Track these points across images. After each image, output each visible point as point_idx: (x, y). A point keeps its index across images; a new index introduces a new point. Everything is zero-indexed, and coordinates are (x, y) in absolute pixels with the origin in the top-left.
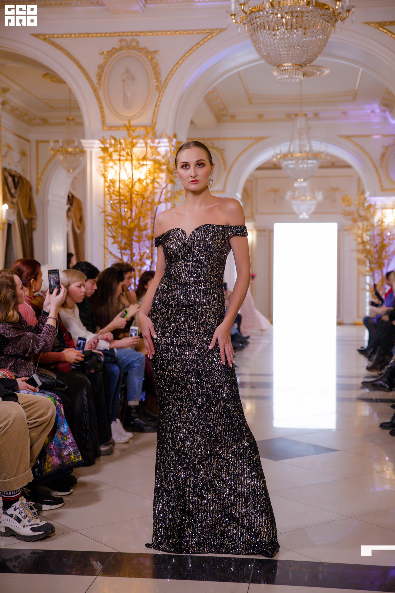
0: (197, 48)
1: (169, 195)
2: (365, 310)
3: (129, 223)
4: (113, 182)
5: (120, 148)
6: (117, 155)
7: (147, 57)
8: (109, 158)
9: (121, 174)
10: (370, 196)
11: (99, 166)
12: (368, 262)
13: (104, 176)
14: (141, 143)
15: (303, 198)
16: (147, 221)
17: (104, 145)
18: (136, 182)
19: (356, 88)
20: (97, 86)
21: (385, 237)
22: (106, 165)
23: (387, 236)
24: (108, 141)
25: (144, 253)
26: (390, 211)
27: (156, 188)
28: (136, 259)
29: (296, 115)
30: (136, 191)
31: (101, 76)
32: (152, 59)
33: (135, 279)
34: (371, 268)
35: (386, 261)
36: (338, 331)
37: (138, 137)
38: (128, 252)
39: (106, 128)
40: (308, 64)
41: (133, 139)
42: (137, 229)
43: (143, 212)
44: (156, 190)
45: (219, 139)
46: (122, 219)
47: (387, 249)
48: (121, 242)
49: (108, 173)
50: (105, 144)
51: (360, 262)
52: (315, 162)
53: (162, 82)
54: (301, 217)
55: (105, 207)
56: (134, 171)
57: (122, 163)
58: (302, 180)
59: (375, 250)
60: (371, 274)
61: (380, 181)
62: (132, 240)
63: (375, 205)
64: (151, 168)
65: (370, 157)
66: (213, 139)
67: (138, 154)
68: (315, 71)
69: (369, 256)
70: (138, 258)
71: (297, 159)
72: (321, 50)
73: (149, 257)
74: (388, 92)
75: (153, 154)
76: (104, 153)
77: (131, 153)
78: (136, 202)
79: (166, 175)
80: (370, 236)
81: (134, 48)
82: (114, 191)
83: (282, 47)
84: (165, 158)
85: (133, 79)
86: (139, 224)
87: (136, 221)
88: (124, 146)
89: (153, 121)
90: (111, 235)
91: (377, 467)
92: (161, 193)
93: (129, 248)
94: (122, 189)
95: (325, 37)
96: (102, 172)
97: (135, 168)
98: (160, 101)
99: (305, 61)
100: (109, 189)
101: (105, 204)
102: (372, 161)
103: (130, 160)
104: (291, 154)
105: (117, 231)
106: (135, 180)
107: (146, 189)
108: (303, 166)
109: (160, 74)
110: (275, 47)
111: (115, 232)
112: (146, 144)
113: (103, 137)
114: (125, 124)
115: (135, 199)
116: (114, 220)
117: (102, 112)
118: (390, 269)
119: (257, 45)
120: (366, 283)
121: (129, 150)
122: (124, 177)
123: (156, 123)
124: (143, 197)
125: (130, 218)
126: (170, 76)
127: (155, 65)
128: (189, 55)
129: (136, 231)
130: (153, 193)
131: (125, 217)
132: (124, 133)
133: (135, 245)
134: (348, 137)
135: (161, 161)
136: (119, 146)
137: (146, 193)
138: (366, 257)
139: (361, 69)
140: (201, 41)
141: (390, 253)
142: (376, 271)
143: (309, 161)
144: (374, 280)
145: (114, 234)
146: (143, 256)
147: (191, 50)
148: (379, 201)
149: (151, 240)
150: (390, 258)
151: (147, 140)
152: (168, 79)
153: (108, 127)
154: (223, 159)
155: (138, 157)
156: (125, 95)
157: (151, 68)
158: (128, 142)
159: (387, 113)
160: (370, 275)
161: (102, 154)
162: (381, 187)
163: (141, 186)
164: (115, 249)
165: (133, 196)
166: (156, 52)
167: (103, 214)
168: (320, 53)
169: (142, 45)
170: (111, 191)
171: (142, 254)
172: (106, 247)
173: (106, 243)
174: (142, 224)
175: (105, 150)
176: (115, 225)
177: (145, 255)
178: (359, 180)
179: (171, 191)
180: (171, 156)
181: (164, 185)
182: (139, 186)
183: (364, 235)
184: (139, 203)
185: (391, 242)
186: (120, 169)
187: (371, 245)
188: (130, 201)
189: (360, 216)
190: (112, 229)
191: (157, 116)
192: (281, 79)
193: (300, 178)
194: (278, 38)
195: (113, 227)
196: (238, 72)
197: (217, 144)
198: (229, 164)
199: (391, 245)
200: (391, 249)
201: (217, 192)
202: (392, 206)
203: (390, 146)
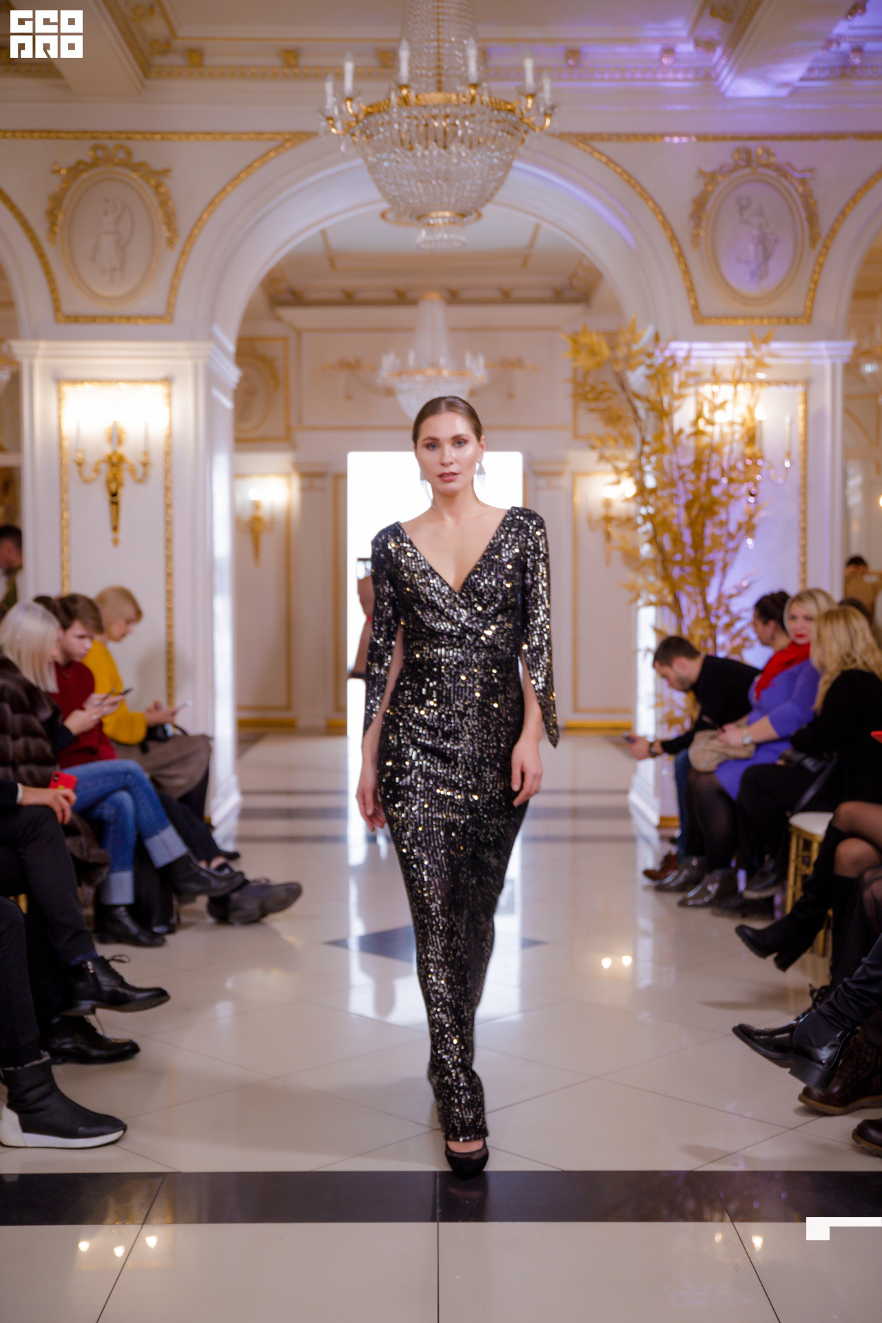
21: (714, 474)
26: (730, 388)
34: (665, 578)
35: (717, 558)
45: (148, 135)
47: (722, 515)
59: (684, 518)
60: (668, 598)
61: (691, 289)
65: (658, 210)
66: (129, 135)
102: (665, 223)
134: (585, 139)
159: (719, 54)
162: (695, 308)
197: (142, 152)
198: (184, 224)
199: (732, 501)
200: (736, 514)
201: (146, 318)
202: (734, 373)
203: (723, 171)
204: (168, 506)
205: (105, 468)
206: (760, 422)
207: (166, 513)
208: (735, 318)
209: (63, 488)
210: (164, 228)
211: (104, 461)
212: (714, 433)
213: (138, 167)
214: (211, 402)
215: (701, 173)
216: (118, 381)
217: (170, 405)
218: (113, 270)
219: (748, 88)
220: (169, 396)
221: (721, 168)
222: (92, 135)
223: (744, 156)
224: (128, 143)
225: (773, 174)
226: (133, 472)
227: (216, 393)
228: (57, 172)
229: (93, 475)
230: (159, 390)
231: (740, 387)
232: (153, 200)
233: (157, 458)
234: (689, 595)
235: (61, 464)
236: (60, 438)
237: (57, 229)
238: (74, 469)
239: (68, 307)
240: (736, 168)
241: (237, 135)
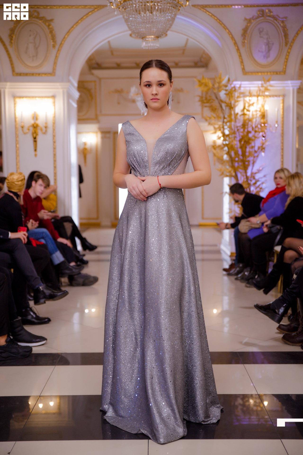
21: (249, 129)
23: (252, 128)
26: (255, 98)
34: (232, 167)
35: (251, 159)
45: (45, 7)
47: (252, 144)
59: (239, 145)
60: (233, 174)
61: (242, 62)
63: (239, 89)
65: (230, 33)
69: (231, 152)
102: (233, 38)
134: (203, 7)
138: (227, 153)
141: (256, 148)
142: (239, 171)
144: (236, 179)
150: (256, 154)
154: (51, 32)
162: (243, 69)
185: (256, 135)
197: (43, 13)
198: (59, 39)
199: (256, 139)
200: (257, 143)
201: (45, 74)
202: (257, 93)
203: (254, 18)
204: (54, 142)
205: (31, 129)
206: (267, 110)
207: (54, 145)
208: (258, 72)
209: (17, 136)
210: (51, 41)
211: (31, 126)
212: (250, 114)
213: (41, 19)
214: (69, 105)
215: (246, 19)
216: (36, 97)
217: (54, 106)
218: (33, 56)
220: (54, 102)
221: (253, 17)
223: (261, 13)
224: (38, 10)
225: (272, 19)
226: (41, 130)
227: (71, 101)
229: (27, 131)
230: (51, 100)
231: (259, 98)
232: (47, 31)
233: (50, 125)
234: (241, 173)
235: (16, 127)
236: (15, 118)
237: (13, 41)
238: (20, 129)
239: (17, 70)
240: (258, 17)
241: (77, 7)
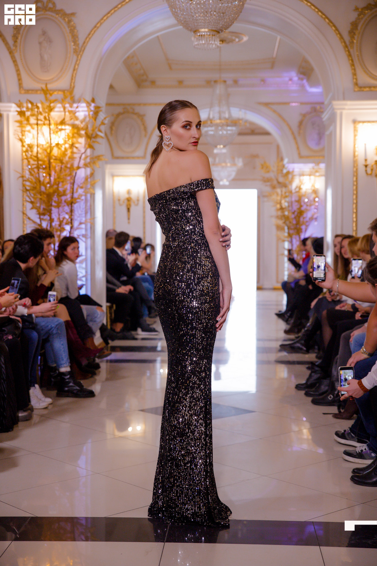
0: (115, 11)
1: (88, 160)
2: (284, 275)
3: (48, 188)
4: (30, 146)
5: (37, 112)
6: (35, 119)
7: (64, 19)
8: (25, 122)
9: (39, 139)
10: (289, 162)
11: (15, 130)
12: (286, 228)
13: (21, 140)
14: (59, 107)
15: (224, 164)
16: (66, 187)
17: (21, 109)
18: (54, 146)
19: (274, 55)
20: (13, 48)
21: (302, 204)
22: (24, 129)
23: (305, 203)
24: (25, 105)
25: (64, 218)
26: (308, 177)
27: (75, 153)
28: (56, 225)
29: (216, 82)
30: (55, 156)
31: (17, 38)
32: (69, 21)
33: (54, 245)
34: (289, 233)
35: (303, 227)
36: (258, 296)
37: (55, 101)
38: (47, 217)
39: (23, 92)
40: (224, 30)
41: (51, 103)
42: (56, 194)
43: (62, 177)
44: (75, 155)
45: (139, 104)
46: (40, 184)
47: (305, 215)
48: (40, 207)
49: (25, 138)
50: (21, 107)
51: (279, 228)
52: (234, 128)
53: (80, 45)
54: (221, 183)
55: (23, 172)
56: (52, 136)
57: (39, 128)
58: (222, 146)
59: (293, 216)
60: (289, 239)
61: (298, 148)
62: (51, 205)
63: (293, 171)
64: (70, 132)
65: (288, 125)
66: (134, 104)
67: (56, 119)
68: (234, 38)
69: (288, 222)
70: (58, 223)
71: (217, 125)
72: (237, 16)
73: (69, 222)
74: (305, 61)
75: (71, 119)
76: (21, 116)
77: (49, 118)
78: (55, 167)
79: (86, 140)
80: (288, 202)
81: (50, 10)
82: (31, 155)
83: (199, 12)
84: (84, 123)
85: (50, 41)
86: (58, 189)
87: (55, 187)
88: (41, 110)
89: (71, 85)
90: (29, 200)
91: (295, 428)
92: (80, 158)
93: (48, 214)
94: (40, 154)
95: (241, 3)
96: (19, 136)
97: (54, 133)
98: (78, 65)
99: (222, 27)
100: (27, 153)
101: (23, 169)
102: (290, 128)
103: (48, 125)
104: (211, 120)
105: (35, 197)
106: (53, 145)
107: (64, 154)
108: (223, 133)
109: (77, 37)
110: (192, 13)
111: (33, 197)
112: (64, 108)
113: (19, 101)
114: (42, 88)
115: (54, 164)
116: (32, 185)
117: (19, 75)
118: (307, 235)
119: (174, 10)
120: (284, 248)
121: (47, 115)
122: (42, 141)
123: (74, 87)
124: (61, 162)
125: (48, 183)
126: (88, 39)
127: (72, 28)
128: (107, 18)
129: (55, 196)
130: (72, 158)
131: (43, 183)
132: (42, 97)
133: (54, 211)
134: (267, 104)
135: (79, 126)
136: (36, 110)
137: (65, 158)
138: (285, 223)
139: (279, 37)
140: (119, 4)
141: (308, 219)
142: (294, 236)
143: (229, 128)
144: (292, 245)
145: (33, 200)
146: (62, 221)
147: (109, 13)
148: (297, 167)
149: (70, 206)
150: (308, 224)
151: (65, 104)
152: (86, 42)
153: (25, 90)
154: (143, 124)
155: (57, 121)
156: (42, 57)
157: (68, 31)
158: (45, 106)
159: (305, 81)
160: (288, 241)
161: (18, 118)
162: (299, 154)
163: (60, 151)
164: (33, 215)
165: (52, 161)
166: (73, 14)
167: (21, 179)
168: (236, 19)
169: (58, 7)
170: (29, 156)
171: (61, 219)
172: (25, 212)
173: (24, 209)
174: (61, 189)
175: (21, 113)
176: (33, 190)
177: (65, 221)
178: (278, 147)
179: (90, 155)
180: (89, 121)
181: (83, 150)
182: (58, 151)
183: (283, 201)
184: (58, 168)
185: (308, 208)
186: (38, 134)
187: (289, 211)
188: (48, 166)
189: (279, 183)
190: (30, 195)
191: (75, 81)
192: (198, 44)
193: (220, 145)
194: (194, 3)
195: (31, 192)
196: (158, 37)
197: (138, 109)
198: (149, 130)
199: (308, 211)
200: (309, 215)
201: (138, 157)
202: (309, 173)
204: (144, 213)
205: (126, 201)
208: (311, 156)
209: (114, 207)
210: (144, 131)
211: (126, 199)
213: (136, 114)
215: (301, 114)
216: (130, 176)
218: (129, 144)
219: (314, 90)
221: (307, 113)
222: (124, 105)
223: (313, 108)
224: (134, 107)
226: (134, 202)
228: (113, 115)
229: (123, 203)
230: (141, 179)
231: (312, 177)
232: (140, 123)
235: (113, 201)
236: (113, 193)
237: (113, 132)
238: (117, 202)
239: (116, 154)
240: (311, 113)
